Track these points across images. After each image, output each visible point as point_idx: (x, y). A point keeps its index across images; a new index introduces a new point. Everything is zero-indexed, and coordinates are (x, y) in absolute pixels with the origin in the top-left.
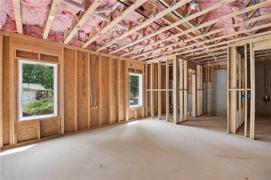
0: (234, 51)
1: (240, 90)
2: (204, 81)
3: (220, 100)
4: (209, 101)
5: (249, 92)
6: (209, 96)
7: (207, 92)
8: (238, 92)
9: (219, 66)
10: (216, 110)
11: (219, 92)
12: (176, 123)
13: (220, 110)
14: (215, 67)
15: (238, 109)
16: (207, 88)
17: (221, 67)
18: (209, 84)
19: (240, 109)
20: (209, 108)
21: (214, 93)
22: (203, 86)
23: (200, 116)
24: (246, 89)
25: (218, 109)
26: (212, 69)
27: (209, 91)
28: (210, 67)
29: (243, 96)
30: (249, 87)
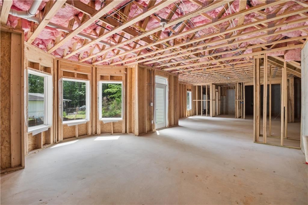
0: (238, 84)
1: (240, 100)
2: (221, 95)
3: (230, 105)
4: (224, 106)
5: (243, 101)
6: (224, 104)
7: (223, 101)
8: (239, 101)
9: (229, 87)
10: (228, 111)
11: (230, 102)
12: (212, 116)
13: (230, 111)
14: (227, 87)
15: (239, 109)
16: (223, 99)
17: (230, 88)
18: (224, 97)
19: (240, 109)
20: (224, 110)
21: (227, 102)
22: (221, 98)
23: (220, 115)
24: (242, 100)
25: (229, 111)
26: (226, 88)
27: (224, 101)
28: (225, 87)
29: (241, 103)
30: (243, 99)
